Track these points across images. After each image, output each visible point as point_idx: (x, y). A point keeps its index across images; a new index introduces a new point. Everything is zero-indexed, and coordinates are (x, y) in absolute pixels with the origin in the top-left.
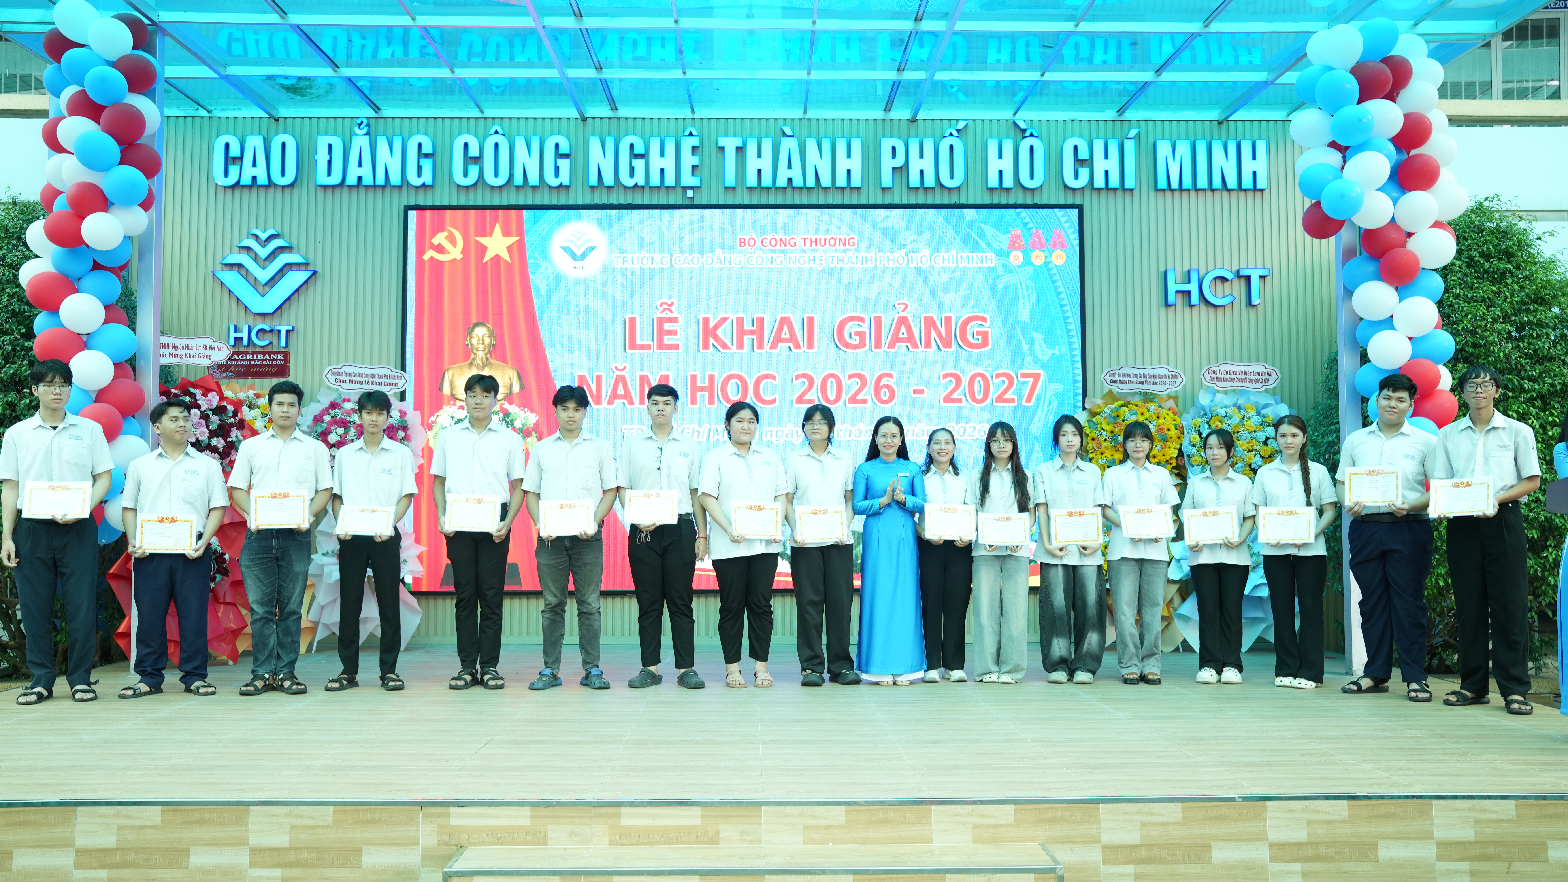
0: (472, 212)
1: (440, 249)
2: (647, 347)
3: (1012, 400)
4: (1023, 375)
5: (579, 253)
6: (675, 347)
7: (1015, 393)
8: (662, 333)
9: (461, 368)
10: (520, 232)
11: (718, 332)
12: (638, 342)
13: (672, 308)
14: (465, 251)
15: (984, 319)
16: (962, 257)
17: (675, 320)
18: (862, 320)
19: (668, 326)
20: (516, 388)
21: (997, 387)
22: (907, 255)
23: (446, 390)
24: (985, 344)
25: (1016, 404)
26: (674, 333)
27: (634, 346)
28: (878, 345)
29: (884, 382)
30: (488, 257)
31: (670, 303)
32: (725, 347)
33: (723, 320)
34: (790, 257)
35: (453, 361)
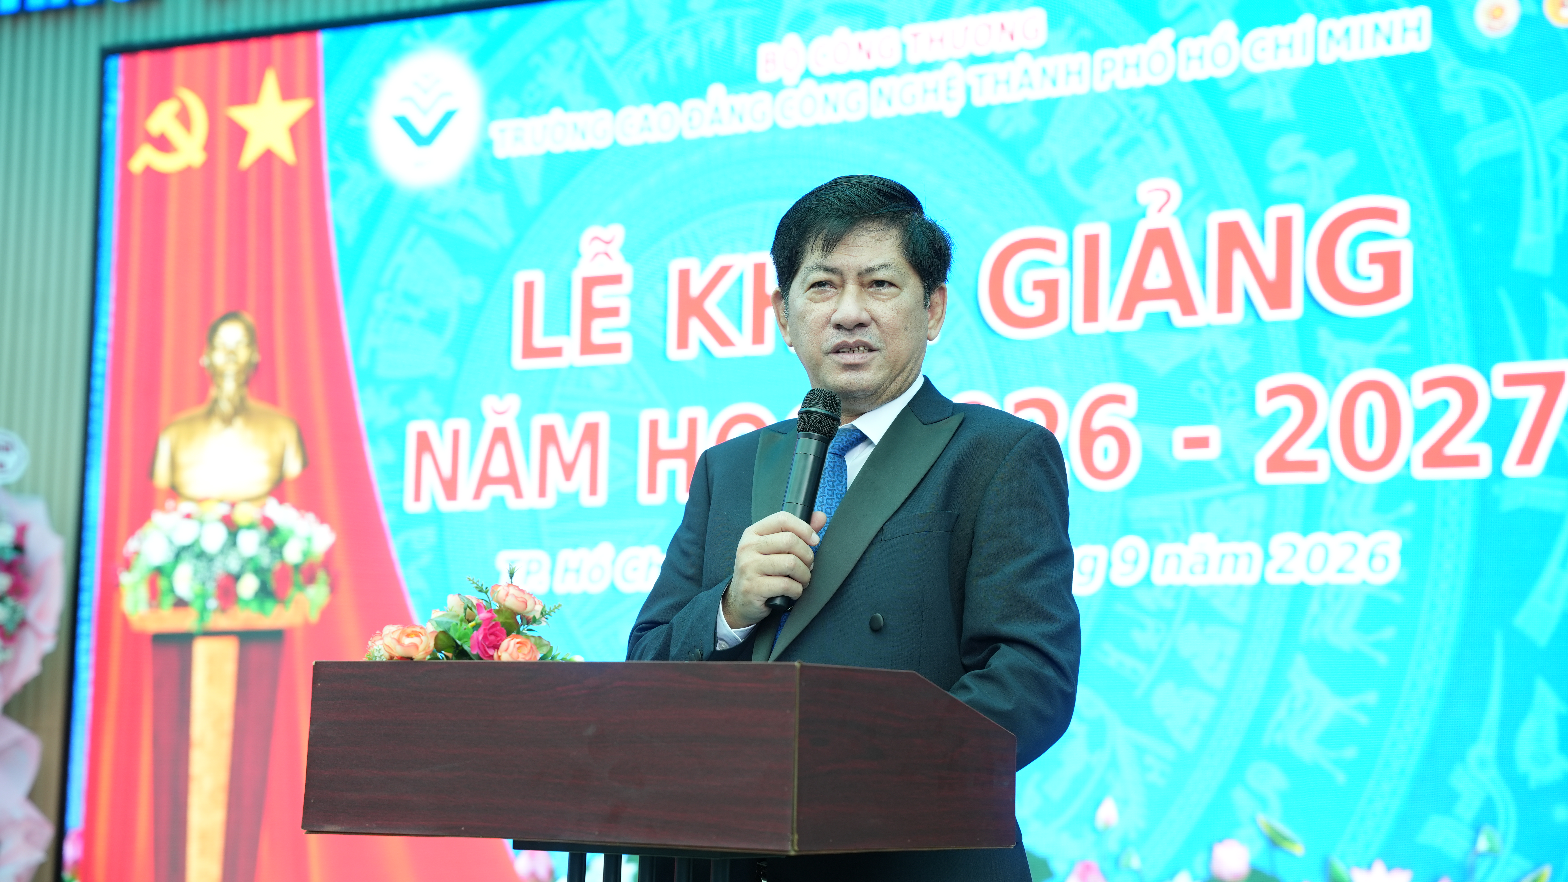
0: (224, 51)
1: (163, 144)
2: (556, 352)
3: (1472, 461)
4: (1511, 380)
5: (424, 128)
6: (615, 348)
7: (1484, 435)
8: (590, 313)
9: (191, 421)
10: (313, 92)
11: (711, 305)
12: (540, 341)
13: (613, 250)
14: (210, 146)
15: (1390, 215)
16: (1330, 33)
17: (616, 279)
18: (1050, 245)
19: (601, 297)
20: (294, 467)
21: (1425, 419)
22: (1175, 45)
23: (162, 476)
24: (1391, 288)
25: (1484, 470)
26: (613, 312)
27: (530, 351)
28: (1091, 314)
29: (1102, 419)
30: (249, 156)
31: (607, 238)
32: (723, 340)
33: (724, 271)
34: (880, 92)
35: (179, 406)
